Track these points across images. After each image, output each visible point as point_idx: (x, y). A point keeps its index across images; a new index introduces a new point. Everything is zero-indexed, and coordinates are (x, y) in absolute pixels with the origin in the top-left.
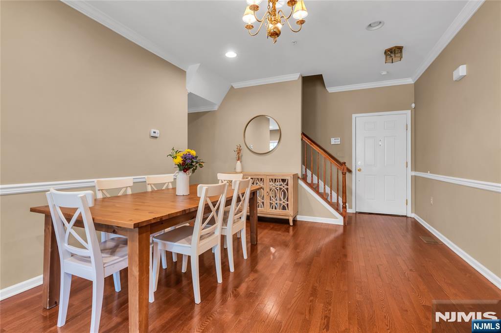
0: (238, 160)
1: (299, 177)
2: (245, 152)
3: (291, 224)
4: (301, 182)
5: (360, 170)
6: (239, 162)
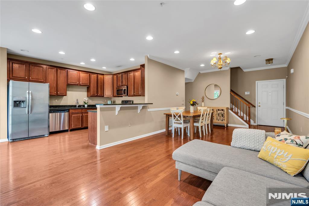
0: (203, 101)
1: (229, 109)
2: (205, 99)
3: (226, 126)
4: (230, 111)
5: (259, 106)
6: (203, 103)
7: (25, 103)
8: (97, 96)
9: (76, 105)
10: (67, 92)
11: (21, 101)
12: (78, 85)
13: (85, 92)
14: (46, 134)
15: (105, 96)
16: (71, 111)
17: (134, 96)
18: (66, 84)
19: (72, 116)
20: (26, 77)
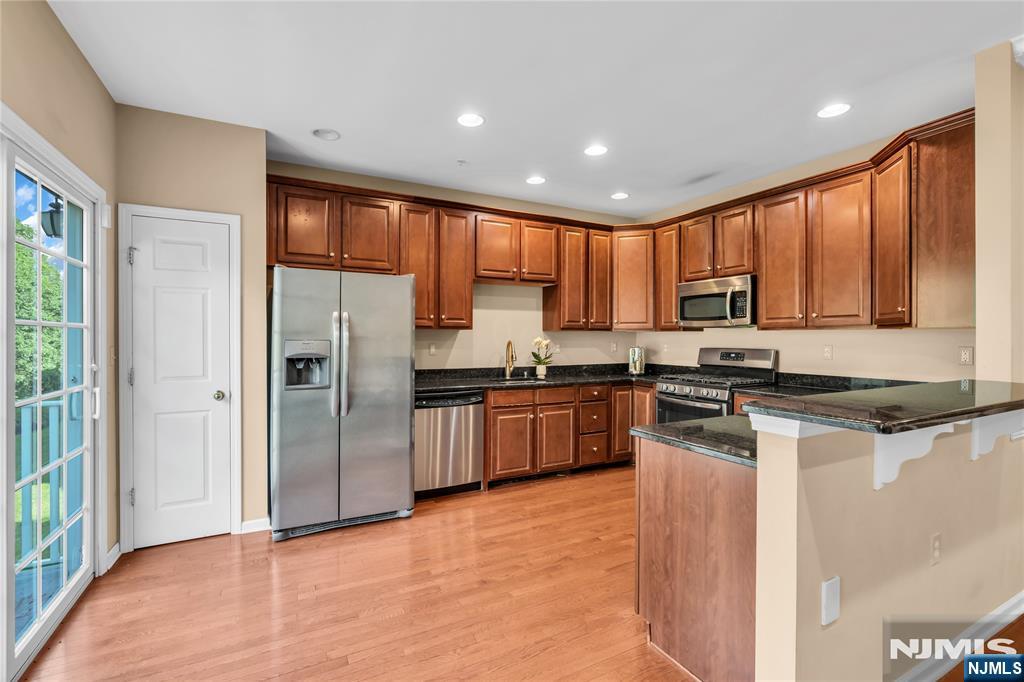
7: (326, 365)
8: (585, 328)
9: (504, 369)
10: (474, 311)
11: (311, 360)
12: (513, 279)
13: (538, 309)
14: (403, 504)
15: (615, 326)
16: (493, 398)
17: (806, 327)
18: (471, 275)
19: (495, 421)
20: (332, 254)
